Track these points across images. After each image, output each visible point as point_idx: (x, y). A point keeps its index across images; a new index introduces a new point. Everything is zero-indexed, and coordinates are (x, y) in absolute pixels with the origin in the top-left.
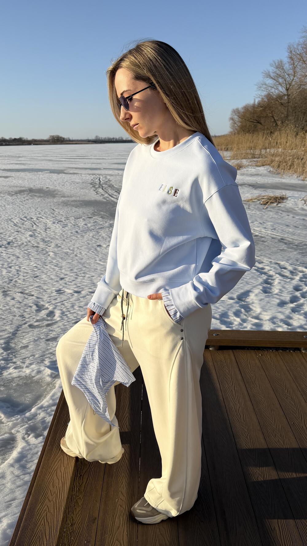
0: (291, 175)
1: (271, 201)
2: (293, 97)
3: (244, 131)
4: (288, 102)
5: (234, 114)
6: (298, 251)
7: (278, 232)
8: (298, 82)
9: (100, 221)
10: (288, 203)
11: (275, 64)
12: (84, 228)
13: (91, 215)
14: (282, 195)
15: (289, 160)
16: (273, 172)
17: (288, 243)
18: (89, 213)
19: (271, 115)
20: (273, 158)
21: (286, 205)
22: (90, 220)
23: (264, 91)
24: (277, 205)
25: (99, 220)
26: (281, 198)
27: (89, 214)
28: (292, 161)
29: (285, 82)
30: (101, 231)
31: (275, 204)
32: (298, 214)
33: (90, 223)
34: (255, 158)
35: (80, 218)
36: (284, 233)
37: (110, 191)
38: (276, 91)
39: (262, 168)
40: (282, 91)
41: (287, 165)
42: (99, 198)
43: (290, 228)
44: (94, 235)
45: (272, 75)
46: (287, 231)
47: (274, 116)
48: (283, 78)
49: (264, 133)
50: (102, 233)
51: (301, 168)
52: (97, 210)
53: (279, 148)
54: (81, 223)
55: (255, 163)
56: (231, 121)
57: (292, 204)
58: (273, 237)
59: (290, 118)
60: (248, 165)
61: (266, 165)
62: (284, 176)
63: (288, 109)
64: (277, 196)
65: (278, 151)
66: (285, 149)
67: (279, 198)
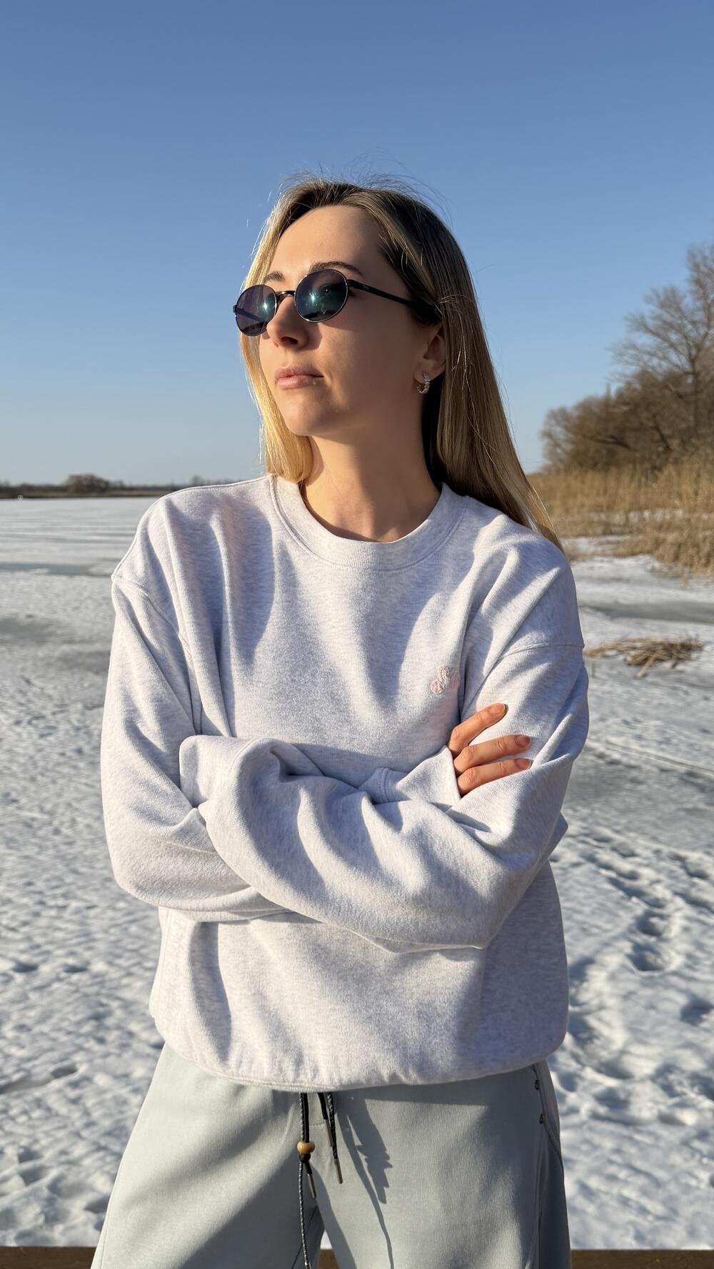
0: (713, 582)
1: (655, 656)
2: (708, 380)
3: (581, 464)
4: (696, 392)
5: (553, 422)
10: (703, 662)
11: (658, 296)
16: (660, 571)
17: (709, 789)
19: (651, 424)
20: (662, 535)
23: (632, 364)
24: (674, 666)
26: (683, 646)
28: (712, 544)
29: (684, 341)
31: (667, 665)
34: (612, 534)
36: (695, 753)
38: (664, 364)
39: (628, 563)
40: (680, 364)
41: (698, 553)
46: (705, 749)
47: (661, 428)
48: (679, 331)
49: (635, 469)
53: (675, 507)
55: (611, 546)
56: (546, 440)
58: (663, 766)
59: (703, 431)
60: (594, 554)
61: (641, 552)
62: (691, 582)
63: (696, 408)
65: (673, 517)
66: (692, 510)
67: (679, 647)
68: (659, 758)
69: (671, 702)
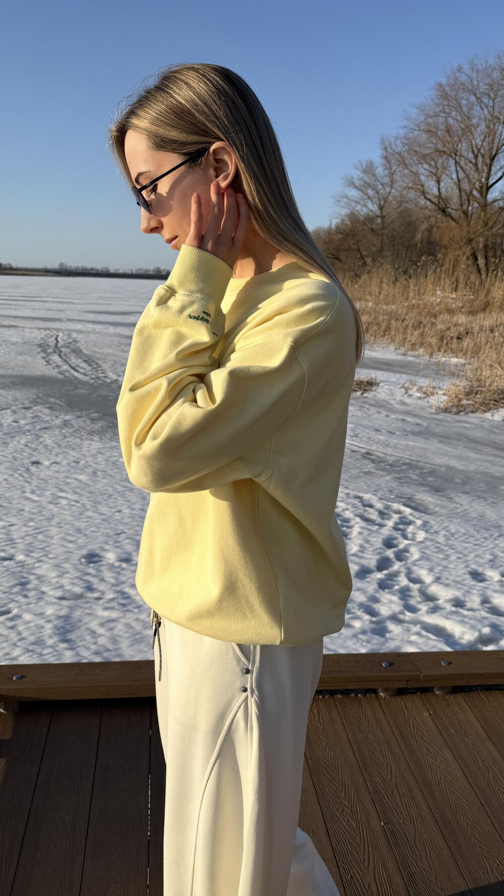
0: (387, 346)
2: (390, 220)
4: (383, 229)
6: (393, 474)
7: (362, 441)
8: (397, 196)
9: (45, 414)
10: (379, 393)
11: (362, 166)
12: (11, 427)
13: (30, 402)
14: (369, 377)
15: (383, 321)
17: (377, 461)
18: (26, 399)
19: (355, 247)
21: (375, 395)
22: (26, 413)
23: (345, 208)
24: (362, 394)
25: (43, 412)
26: (368, 382)
27: (26, 402)
28: (387, 323)
29: (377, 196)
30: (45, 433)
31: (359, 393)
32: (395, 411)
33: (24, 418)
35: (6, 409)
36: (371, 442)
37: (74, 361)
38: (364, 209)
40: (374, 210)
41: (379, 329)
42: (50, 372)
43: (381, 435)
44: (29, 442)
45: (357, 183)
46: (377, 440)
47: (361, 250)
48: (374, 189)
49: (345, 274)
50: (45, 438)
51: (401, 336)
52: (43, 395)
53: (367, 301)
54: (8, 418)
57: (386, 394)
58: (353, 449)
59: (385, 254)
62: (375, 346)
63: (382, 239)
64: (362, 380)
65: (366, 307)
66: (377, 304)
67: (366, 384)
68: (351, 444)
69: (360, 414)
